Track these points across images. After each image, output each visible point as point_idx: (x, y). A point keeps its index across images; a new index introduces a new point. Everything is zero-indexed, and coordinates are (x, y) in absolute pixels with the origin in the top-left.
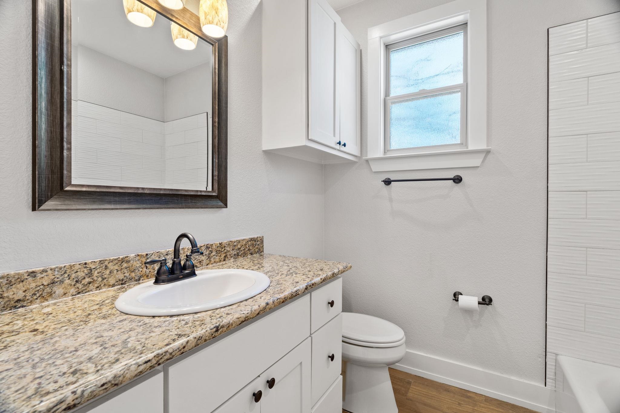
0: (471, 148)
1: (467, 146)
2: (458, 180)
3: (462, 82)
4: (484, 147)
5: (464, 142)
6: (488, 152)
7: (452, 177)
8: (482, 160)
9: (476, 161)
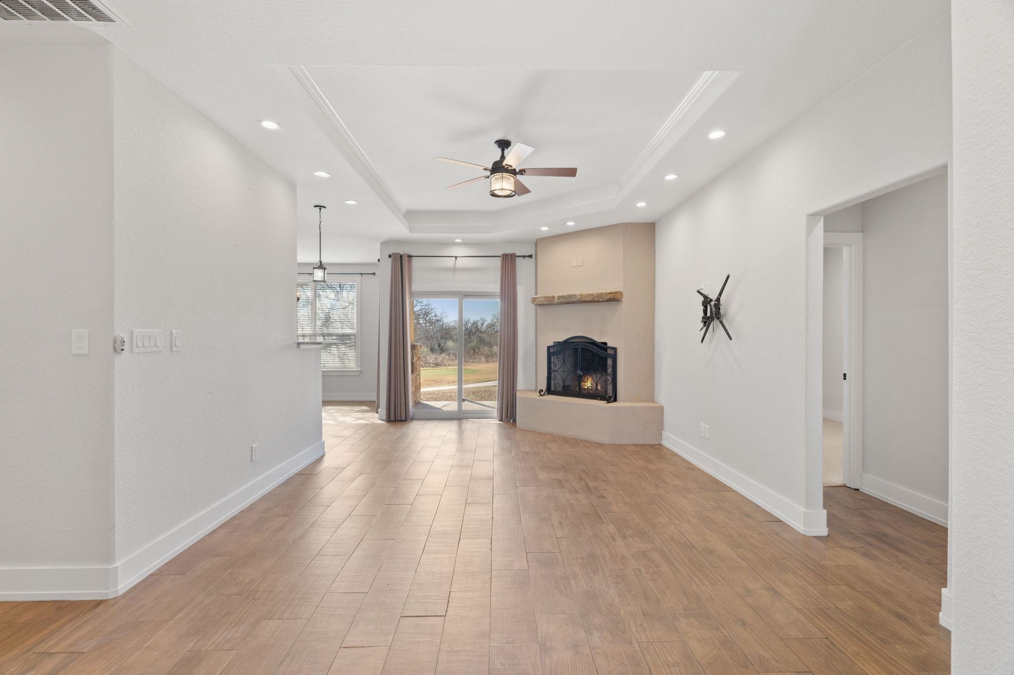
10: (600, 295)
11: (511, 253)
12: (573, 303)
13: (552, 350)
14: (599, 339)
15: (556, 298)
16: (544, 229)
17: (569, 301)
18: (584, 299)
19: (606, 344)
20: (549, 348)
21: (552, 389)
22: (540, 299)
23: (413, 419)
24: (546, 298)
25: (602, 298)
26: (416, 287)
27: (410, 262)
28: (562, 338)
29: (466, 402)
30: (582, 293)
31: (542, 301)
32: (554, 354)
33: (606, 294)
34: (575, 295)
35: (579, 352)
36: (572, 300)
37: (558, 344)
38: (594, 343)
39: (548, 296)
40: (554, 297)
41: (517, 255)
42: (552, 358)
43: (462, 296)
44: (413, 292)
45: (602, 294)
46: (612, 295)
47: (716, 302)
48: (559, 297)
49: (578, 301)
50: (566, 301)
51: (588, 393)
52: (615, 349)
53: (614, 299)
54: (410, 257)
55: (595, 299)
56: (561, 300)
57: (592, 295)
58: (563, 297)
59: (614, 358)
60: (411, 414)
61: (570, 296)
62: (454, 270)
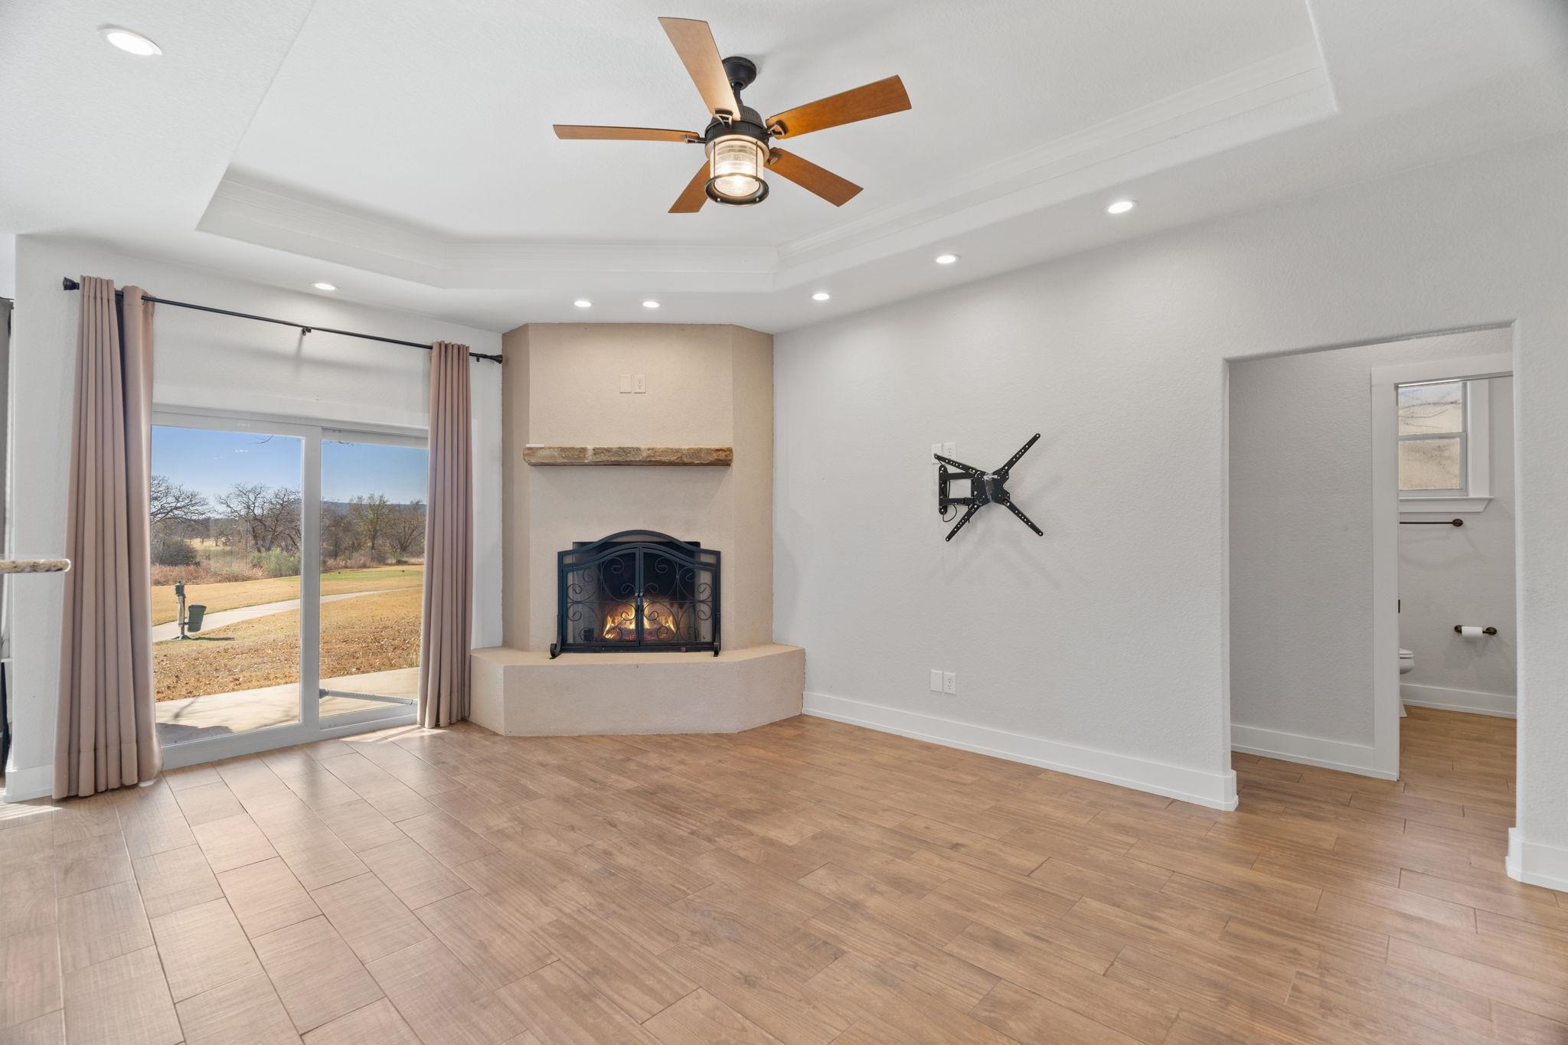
0: (1471, 496)
1: (1466, 490)
2: (1458, 523)
3: (1461, 431)
4: (1487, 496)
5: (1464, 488)
6: (1490, 500)
7: (1452, 521)
8: (1484, 506)
9: (1479, 508)
10: (697, 452)
11: (459, 343)
12: (629, 464)
13: (568, 560)
14: (682, 536)
15: (590, 453)
16: (583, 304)
17: (619, 460)
18: (659, 459)
19: (697, 544)
20: (562, 555)
21: (570, 640)
22: (547, 453)
23: (163, 774)
24: (563, 450)
25: (698, 458)
26: (166, 392)
27: (148, 316)
28: (596, 534)
29: (326, 698)
30: (654, 446)
31: (553, 457)
32: (572, 567)
33: (709, 451)
34: (638, 449)
35: (637, 564)
36: (630, 458)
37: (583, 548)
38: (671, 544)
39: (568, 446)
40: (583, 450)
41: (471, 351)
42: (570, 576)
43: (320, 429)
44: (157, 405)
45: (699, 451)
46: (724, 454)
47: (996, 477)
48: (596, 451)
49: (645, 462)
50: (616, 459)
51: (660, 640)
52: (717, 554)
53: (722, 460)
54: (147, 299)
55: (685, 460)
56: (603, 458)
57: (678, 451)
58: (608, 450)
59: (715, 570)
60: (157, 761)
61: (624, 451)
62: (298, 360)
